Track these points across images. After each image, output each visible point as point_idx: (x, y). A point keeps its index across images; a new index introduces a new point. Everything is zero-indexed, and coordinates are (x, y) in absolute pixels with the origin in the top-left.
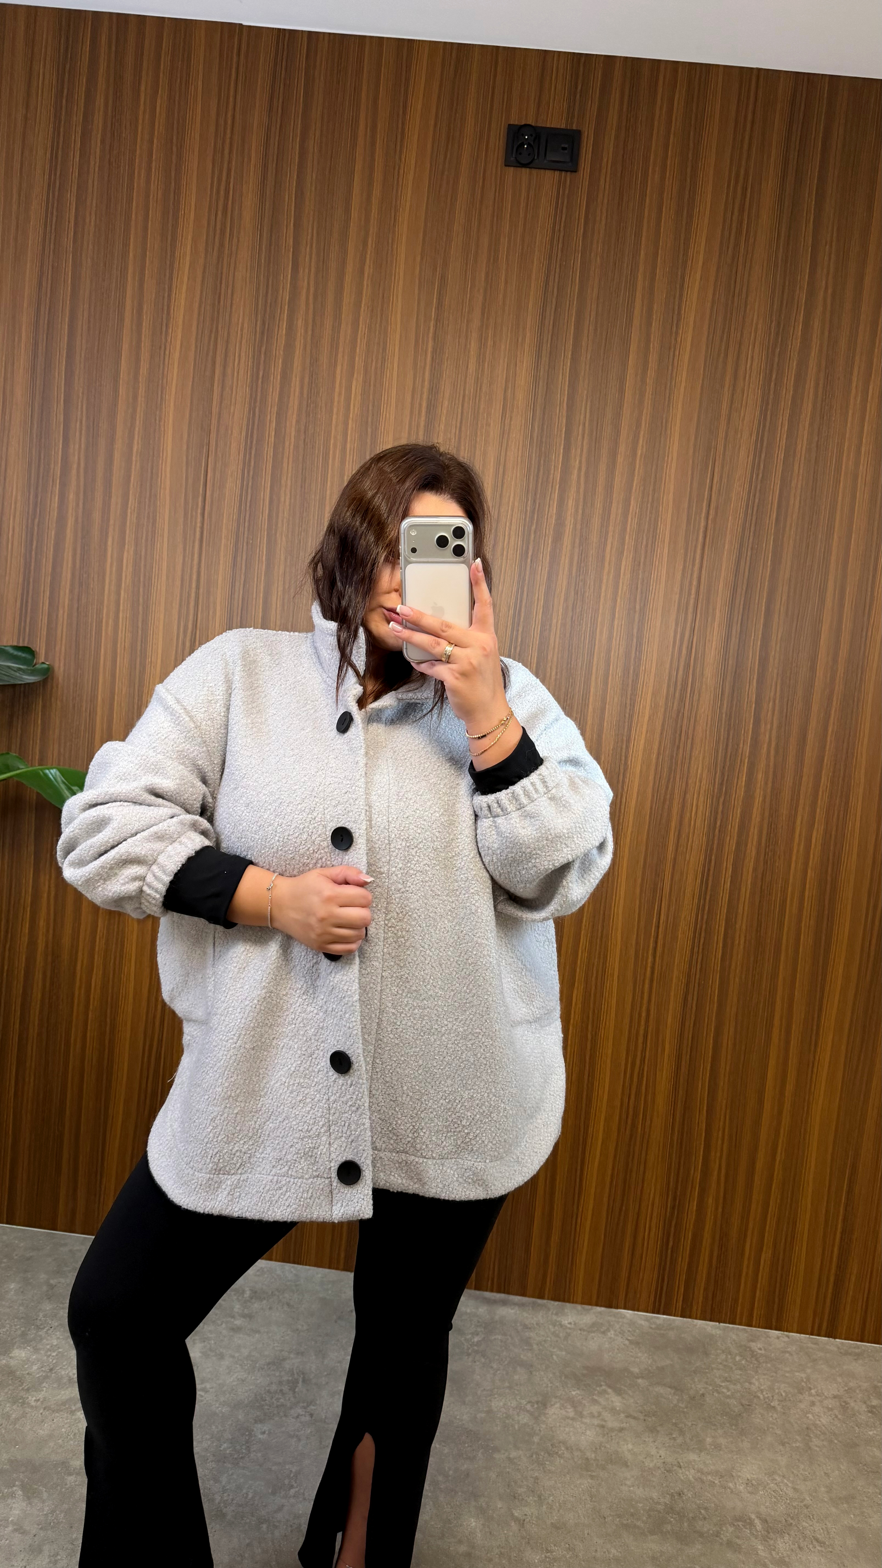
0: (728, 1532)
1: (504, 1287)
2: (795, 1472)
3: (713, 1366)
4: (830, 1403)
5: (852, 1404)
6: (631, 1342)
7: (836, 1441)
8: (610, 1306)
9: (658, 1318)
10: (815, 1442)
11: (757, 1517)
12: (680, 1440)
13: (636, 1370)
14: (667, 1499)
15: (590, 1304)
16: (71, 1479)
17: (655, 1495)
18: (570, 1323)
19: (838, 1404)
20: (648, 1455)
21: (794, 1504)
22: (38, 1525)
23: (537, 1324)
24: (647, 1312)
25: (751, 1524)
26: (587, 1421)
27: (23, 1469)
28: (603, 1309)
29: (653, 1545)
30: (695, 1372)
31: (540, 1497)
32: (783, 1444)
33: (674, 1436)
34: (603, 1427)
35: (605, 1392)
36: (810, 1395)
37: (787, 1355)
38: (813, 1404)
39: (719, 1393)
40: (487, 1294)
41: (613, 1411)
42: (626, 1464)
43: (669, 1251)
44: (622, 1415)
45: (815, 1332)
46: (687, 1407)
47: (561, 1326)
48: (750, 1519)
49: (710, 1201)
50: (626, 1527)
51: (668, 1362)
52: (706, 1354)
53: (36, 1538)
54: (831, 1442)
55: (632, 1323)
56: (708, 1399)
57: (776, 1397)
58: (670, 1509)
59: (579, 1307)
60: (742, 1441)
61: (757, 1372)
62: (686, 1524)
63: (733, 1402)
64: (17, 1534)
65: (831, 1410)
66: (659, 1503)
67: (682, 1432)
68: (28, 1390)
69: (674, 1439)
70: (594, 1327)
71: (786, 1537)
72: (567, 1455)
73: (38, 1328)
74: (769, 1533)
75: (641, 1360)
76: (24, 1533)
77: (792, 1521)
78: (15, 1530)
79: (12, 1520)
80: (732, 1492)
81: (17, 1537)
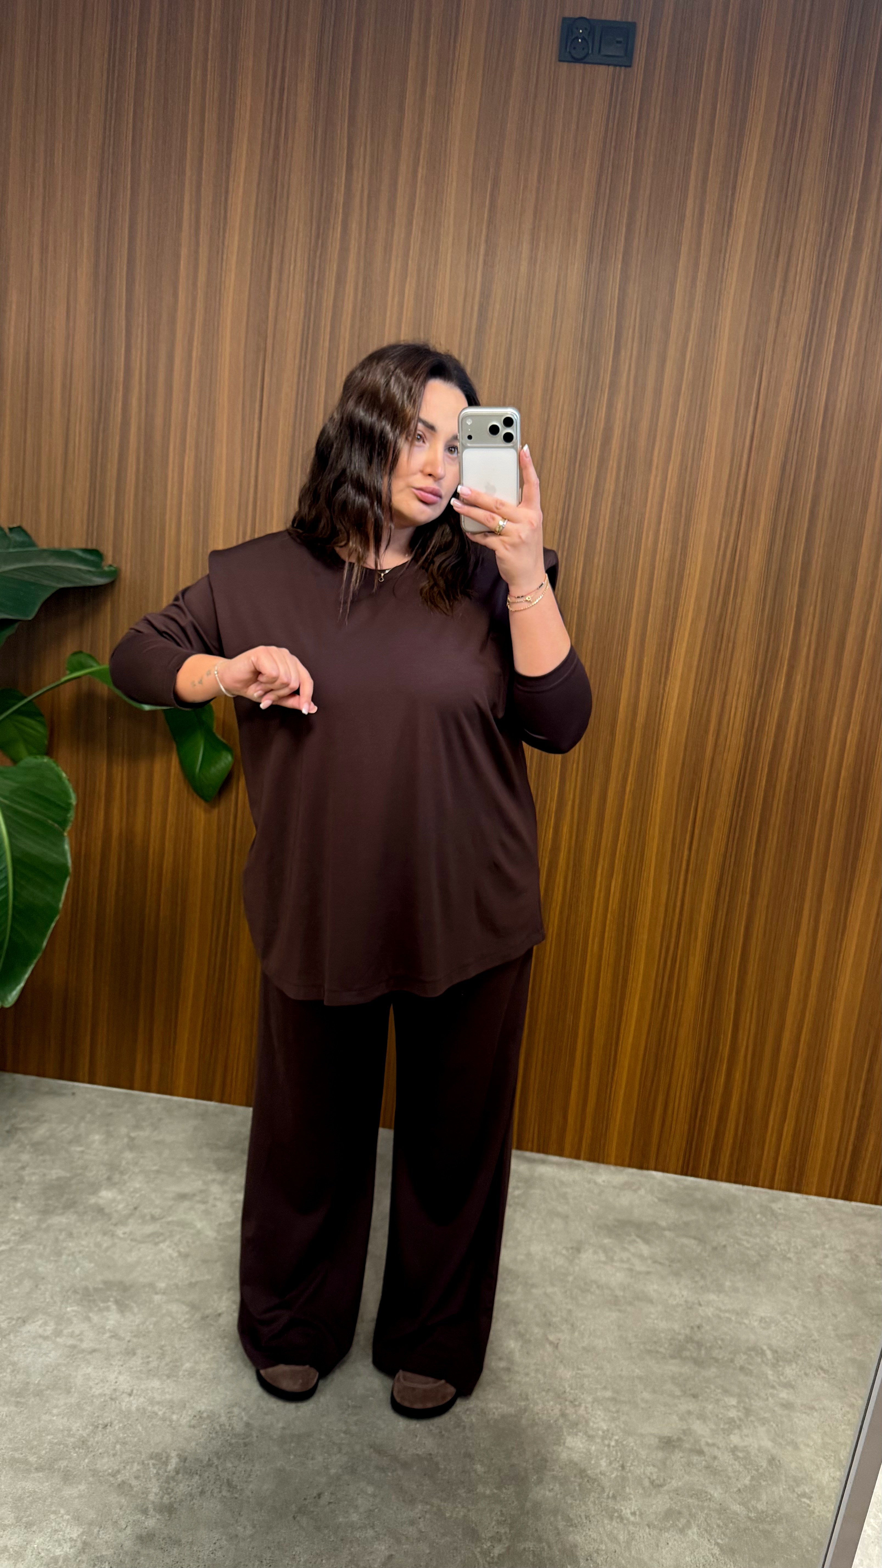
0: (741, 1360)
1: (543, 1149)
2: (806, 1312)
3: (736, 1222)
4: (842, 1256)
5: (863, 1258)
6: (660, 1200)
7: (845, 1288)
8: (641, 1167)
9: (685, 1180)
10: (826, 1289)
11: (768, 1348)
12: (702, 1283)
13: (663, 1224)
14: (688, 1331)
15: (622, 1164)
16: (157, 1298)
17: (676, 1327)
18: (604, 1181)
19: (849, 1257)
20: (671, 1295)
21: (803, 1338)
22: (132, 1332)
23: (574, 1181)
24: (676, 1173)
25: (763, 1353)
26: (617, 1264)
27: (115, 1288)
28: (634, 1171)
29: (673, 1367)
30: (719, 1227)
31: (572, 1325)
32: (796, 1289)
33: (696, 1279)
34: (631, 1270)
35: (634, 1241)
36: (824, 1249)
37: (805, 1215)
38: (826, 1256)
39: (739, 1244)
40: (528, 1154)
41: (641, 1257)
42: (651, 1301)
43: (698, 1120)
44: (649, 1262)
45: (833, 1194)
46: (709, 1256)
47: (596, 1183)
48: (762, 1349)
49: (738, 1076)
50: (649, 1352)
51: (693, 1218)
52: (730, 1212)
53: (130, 1344)
54: (840, 1288)
55: (661, 1183)
56: (729, 1250)
57: (792, 1250)
58: (689, 1339)
59: (612, 1168)
60: (758, 1285)
61: (776, 1228)
62: (703, 1352)
63: (752, 1253)
64: (114, 1340)
65: (841, 1261)
66: (679, 1334)
67: (703, 1277)
68: (116, 1225)
69: (696, 1282)
70: (627, 1186)
71: (794, 1366)
72: (598, 1292)
73: (122, 1173)
74: (778, 1361)
75: (669, 1215)
76: (120, 1339)
77: (800, 1353)
78: (112, 1337)
79: (109, 1329)
80: (747, 1327)
81: (114, 1342)
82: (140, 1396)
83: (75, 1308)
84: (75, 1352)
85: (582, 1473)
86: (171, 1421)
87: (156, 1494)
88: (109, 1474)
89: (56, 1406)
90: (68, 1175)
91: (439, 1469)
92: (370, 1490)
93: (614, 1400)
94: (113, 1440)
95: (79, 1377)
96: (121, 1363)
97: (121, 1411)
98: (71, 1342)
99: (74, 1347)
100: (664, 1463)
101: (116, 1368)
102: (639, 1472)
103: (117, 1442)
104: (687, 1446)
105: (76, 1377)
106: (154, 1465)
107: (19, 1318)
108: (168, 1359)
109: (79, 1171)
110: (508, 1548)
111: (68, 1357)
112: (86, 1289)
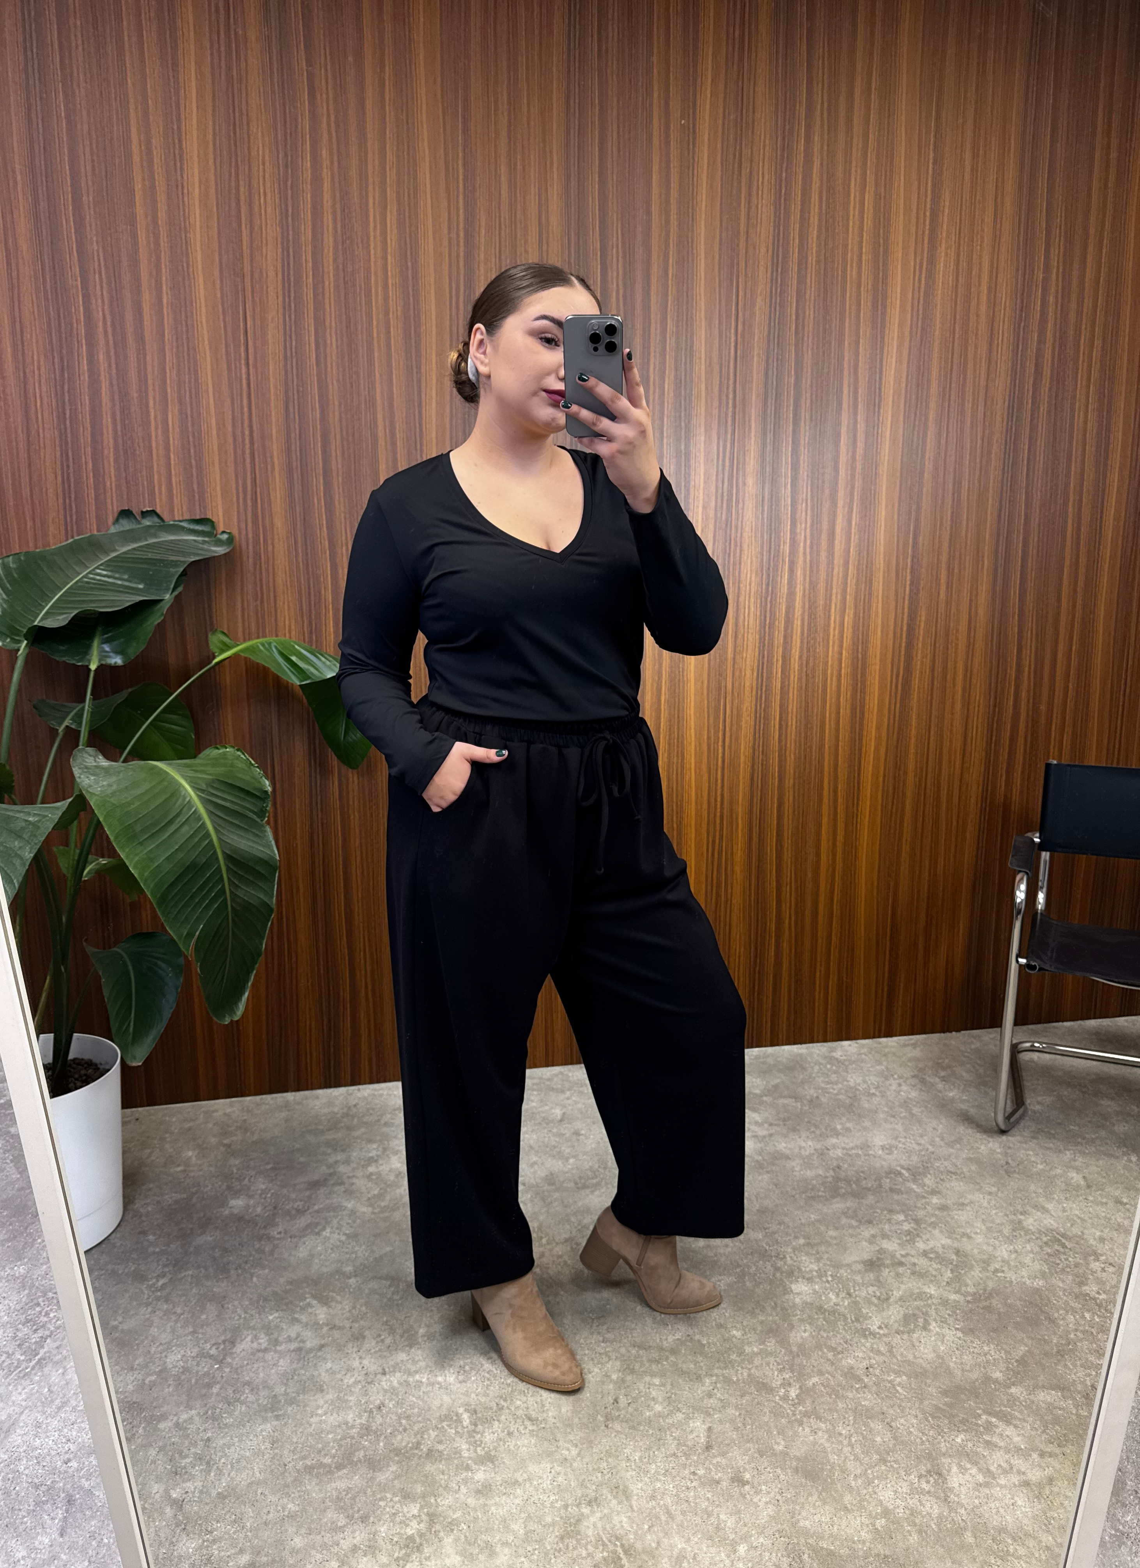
0: (887, 1183)
2: (912, 1132)
3: (814, 1075)
4: (912, 1081)
5: (928, 1079)
7: (930, 1106)
10: (916, 1110)
11: (902, 1167)
12: (819, 1132)
14: (832, 1173)
16: (352, 1281)
17: (821, 1172)
19: (918, 1081)
20: (801, 1147)
21: (923, 1153)
22: (348, 1319)
25: (900, 1173)
27: (305, 1285)
29: (839, 1205)
30: (803, 1083)
32: (894, 1117)
33: (813, 1130)
37: (863, 1056)
39: (828, 1093)
42: (787, 1158)
45: (878, 1035)
46: (811, 1109)
48: (898, 1170)
49: (786, 943)
50: (813, 1198)
52: (804, 1068)
53: (354, 1329)
54: (926, 1107)
56: (823, 1099)
57: (871, 1086)
58: (838, 1179)
60: (864, 1122)
61: (848, 1072)
62: (854, 1186)
63: (842, 1097)
64: (335, 1331)
66: (827, 1177)
67: (817, 1127)
68: (265, 1227)
69: (814, 1132)
71: (930, 1176)
73: (240, 1179)
74: (915, 1176)
76: (340, 1328)
77: (928, 1165)
78: (332, 1328)
79: (324, 1323)
80: (875, 1157)
81: (336, 1334)
82: (394, 1371)
83: (277, 1315)
84: (303, 1353)
85: (820, 1309)
86: (439, 1383)
87: (468, 1450)
88: (411, 1448)
89: (318, 1407)
90: (185, 1196)
91: (704, 1345)
92: (657, 1381)
93: (808, 1244)
94: (394, 1417)
95: (323, 1374)
96: (355, 1349)
97: (385, 1391)
98: (293, 1346)
99: (300, 1349)
100: (879, 1281)
101: (355, 1355)
102: (863, 1294)
103: (400, 1418)
104: (888, 1262)
105: (320, 1375)
106: (449, 1426)
107: (224, 1342)
108: (399, 1331)
109: (194, 1190)
110: (800, 1388)
111: (299, 1360)
112: (275, 1293)
